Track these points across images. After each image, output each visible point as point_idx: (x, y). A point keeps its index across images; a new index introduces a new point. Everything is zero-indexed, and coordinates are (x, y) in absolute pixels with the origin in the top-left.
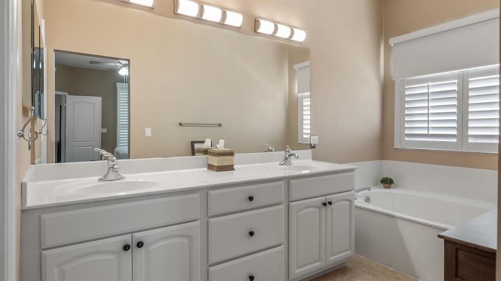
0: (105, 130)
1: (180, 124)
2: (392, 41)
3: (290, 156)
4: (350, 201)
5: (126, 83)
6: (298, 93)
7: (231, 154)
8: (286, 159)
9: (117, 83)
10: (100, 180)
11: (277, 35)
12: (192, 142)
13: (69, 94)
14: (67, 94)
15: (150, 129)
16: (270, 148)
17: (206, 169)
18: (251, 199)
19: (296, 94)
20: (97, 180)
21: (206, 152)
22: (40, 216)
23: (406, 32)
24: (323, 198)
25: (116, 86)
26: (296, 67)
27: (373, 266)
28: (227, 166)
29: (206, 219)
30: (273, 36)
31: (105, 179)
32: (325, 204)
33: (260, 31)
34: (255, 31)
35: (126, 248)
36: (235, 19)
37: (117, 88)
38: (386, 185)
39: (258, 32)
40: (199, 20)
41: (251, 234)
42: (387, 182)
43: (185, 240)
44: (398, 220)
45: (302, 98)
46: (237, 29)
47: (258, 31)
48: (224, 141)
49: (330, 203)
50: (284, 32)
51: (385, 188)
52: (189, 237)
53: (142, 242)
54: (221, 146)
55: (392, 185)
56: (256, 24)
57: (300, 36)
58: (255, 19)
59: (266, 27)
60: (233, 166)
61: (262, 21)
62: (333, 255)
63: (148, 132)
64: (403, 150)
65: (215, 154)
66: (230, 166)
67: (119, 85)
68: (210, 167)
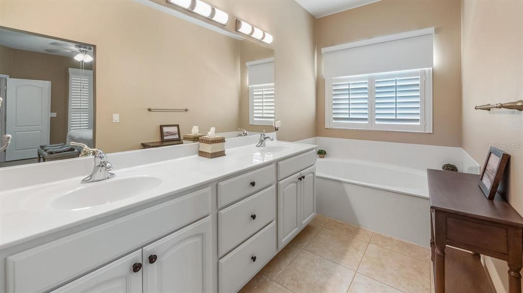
0: (54, 115)
1: (149, 110)
2: (324, 50)
3: (265, 138)
4: (313, 173)
5: (82, 69)
6: (249, 85)
7: (222, 140)
8: (262, 141)
9: (70, 69)
10: (84, 181)
11: (252, 36)
12: (160, 126)
13: (10, 77)
14: (7, 77)
15: (118, 115)
16: (245, 132)
17: (197, 155)
18: (253, 184)
19: (248, 86)
20: (80, 181)
21: (196, 139)
22: (5, 260)
23: (333, 45)
24: (299, 174)
25: (68, 71)
26: (247, 64)
27: (327, 221)
28: (219, 152)
29: (216, 212)
30: (249, 36)
31: (92, 179)
32: (300, 179)
33: (240, 30)
34: (236, 30)
35: (137, 267)
36: (222, 17)
37: (69, 73)
38: (321, 156)
39: (239, 32)
40: (190, 12)
41: (254, 217)
42: (322, 153)
43: (198, 240)
44: (344, 184)
45: (252, 88)
46: (222, 26)
47: (239, 30)
48: (214, 128)
49: (304, 177)
50: (258, 34)
51: (321, 157)
52: (202, 235)
53: (156, 256)
54: (212, 134)
55: (326, 155)
56: (237, 24)
57: (269, 39)
58: (237, 20)
59: (245, 28)
60: (224, 151)
61: (242, 22)
62: (304, 219)
63: (116, 118)
64: (332, 129)
65: (208, 141)
66: (222, 152)
67: (70, 70)
68: (202, 154)
